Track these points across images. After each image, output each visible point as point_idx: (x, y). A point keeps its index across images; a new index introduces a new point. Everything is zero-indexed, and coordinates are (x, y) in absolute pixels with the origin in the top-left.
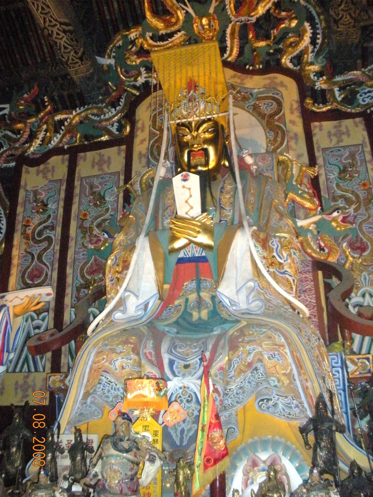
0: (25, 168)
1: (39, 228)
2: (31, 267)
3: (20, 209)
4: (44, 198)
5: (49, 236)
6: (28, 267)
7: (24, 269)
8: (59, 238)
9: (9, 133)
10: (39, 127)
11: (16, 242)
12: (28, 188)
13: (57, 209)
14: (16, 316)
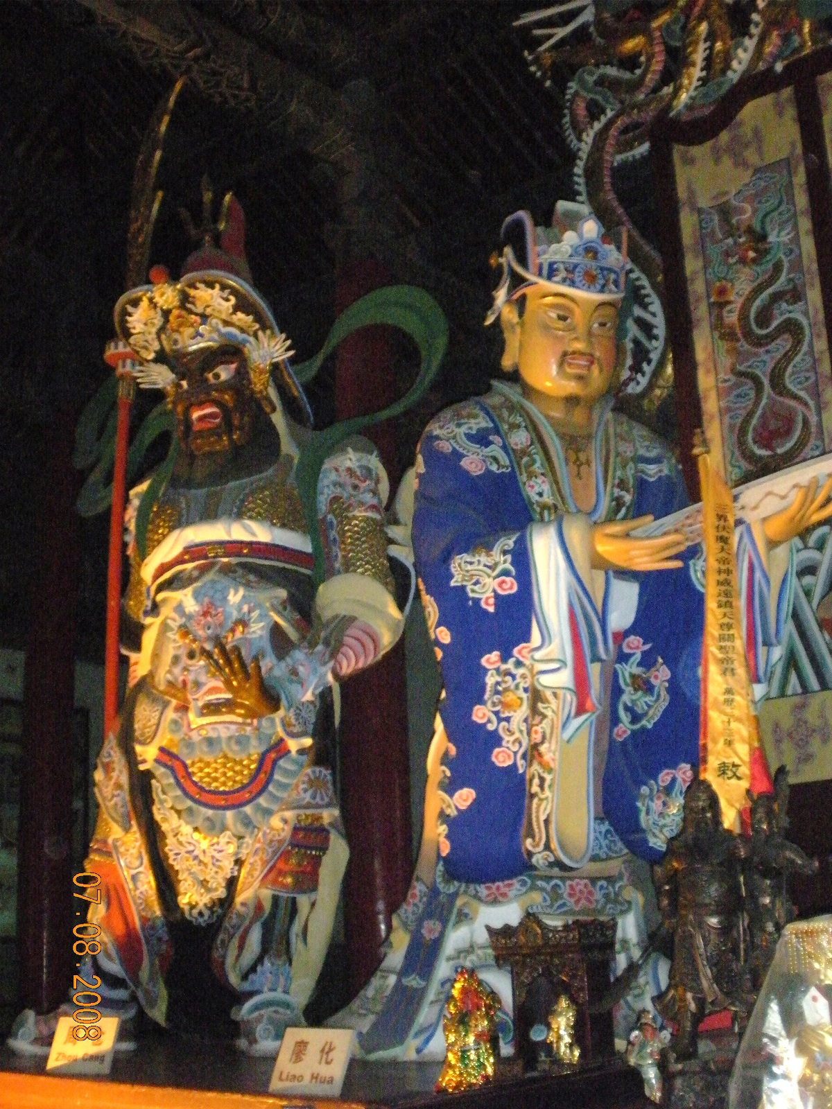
0: (677, 151)
1: (758, 303)
2: (759, 412)
3: (692, 265)
4: (750, 218)
5: (789, 319)
6: (750, 415)
7: (739, 420)
8: (821, 316)
9: (612, 71)
10: (688, 30)
11: (701, 354)
12: (703, 202)
13: (796, 240)
14: (772, 544)
